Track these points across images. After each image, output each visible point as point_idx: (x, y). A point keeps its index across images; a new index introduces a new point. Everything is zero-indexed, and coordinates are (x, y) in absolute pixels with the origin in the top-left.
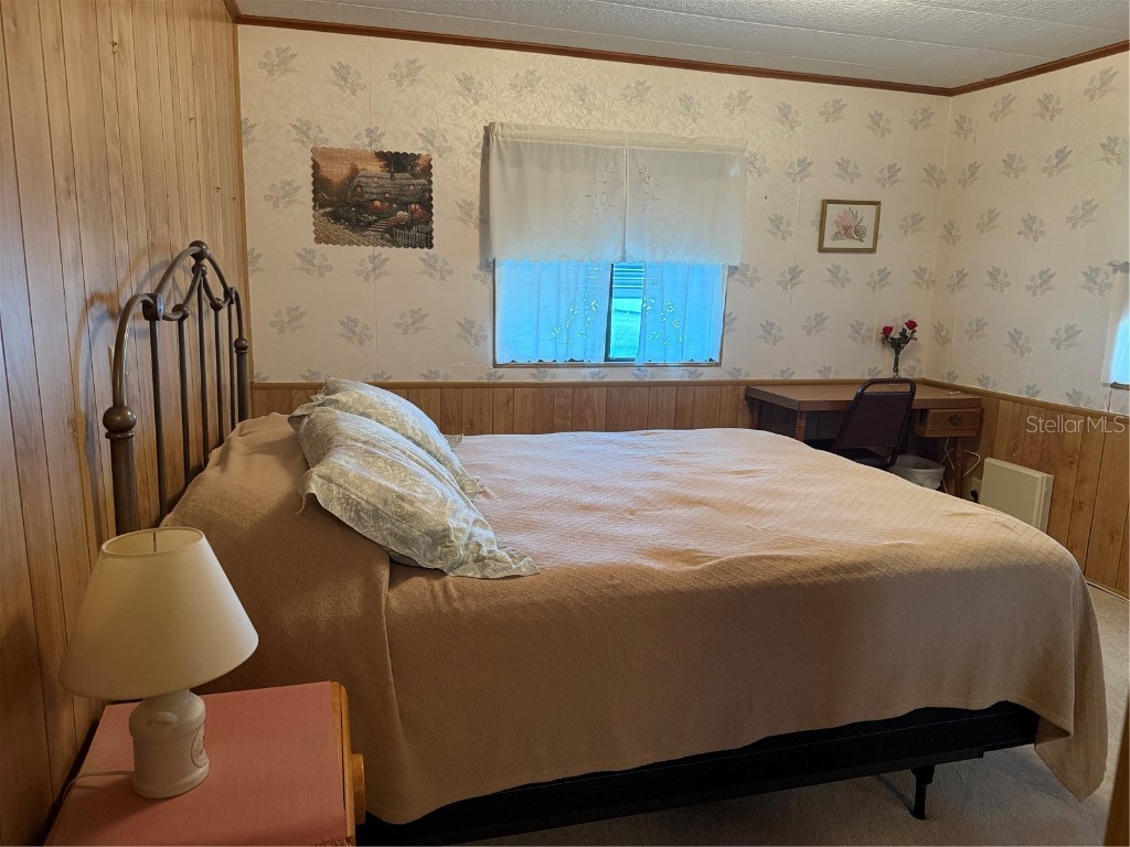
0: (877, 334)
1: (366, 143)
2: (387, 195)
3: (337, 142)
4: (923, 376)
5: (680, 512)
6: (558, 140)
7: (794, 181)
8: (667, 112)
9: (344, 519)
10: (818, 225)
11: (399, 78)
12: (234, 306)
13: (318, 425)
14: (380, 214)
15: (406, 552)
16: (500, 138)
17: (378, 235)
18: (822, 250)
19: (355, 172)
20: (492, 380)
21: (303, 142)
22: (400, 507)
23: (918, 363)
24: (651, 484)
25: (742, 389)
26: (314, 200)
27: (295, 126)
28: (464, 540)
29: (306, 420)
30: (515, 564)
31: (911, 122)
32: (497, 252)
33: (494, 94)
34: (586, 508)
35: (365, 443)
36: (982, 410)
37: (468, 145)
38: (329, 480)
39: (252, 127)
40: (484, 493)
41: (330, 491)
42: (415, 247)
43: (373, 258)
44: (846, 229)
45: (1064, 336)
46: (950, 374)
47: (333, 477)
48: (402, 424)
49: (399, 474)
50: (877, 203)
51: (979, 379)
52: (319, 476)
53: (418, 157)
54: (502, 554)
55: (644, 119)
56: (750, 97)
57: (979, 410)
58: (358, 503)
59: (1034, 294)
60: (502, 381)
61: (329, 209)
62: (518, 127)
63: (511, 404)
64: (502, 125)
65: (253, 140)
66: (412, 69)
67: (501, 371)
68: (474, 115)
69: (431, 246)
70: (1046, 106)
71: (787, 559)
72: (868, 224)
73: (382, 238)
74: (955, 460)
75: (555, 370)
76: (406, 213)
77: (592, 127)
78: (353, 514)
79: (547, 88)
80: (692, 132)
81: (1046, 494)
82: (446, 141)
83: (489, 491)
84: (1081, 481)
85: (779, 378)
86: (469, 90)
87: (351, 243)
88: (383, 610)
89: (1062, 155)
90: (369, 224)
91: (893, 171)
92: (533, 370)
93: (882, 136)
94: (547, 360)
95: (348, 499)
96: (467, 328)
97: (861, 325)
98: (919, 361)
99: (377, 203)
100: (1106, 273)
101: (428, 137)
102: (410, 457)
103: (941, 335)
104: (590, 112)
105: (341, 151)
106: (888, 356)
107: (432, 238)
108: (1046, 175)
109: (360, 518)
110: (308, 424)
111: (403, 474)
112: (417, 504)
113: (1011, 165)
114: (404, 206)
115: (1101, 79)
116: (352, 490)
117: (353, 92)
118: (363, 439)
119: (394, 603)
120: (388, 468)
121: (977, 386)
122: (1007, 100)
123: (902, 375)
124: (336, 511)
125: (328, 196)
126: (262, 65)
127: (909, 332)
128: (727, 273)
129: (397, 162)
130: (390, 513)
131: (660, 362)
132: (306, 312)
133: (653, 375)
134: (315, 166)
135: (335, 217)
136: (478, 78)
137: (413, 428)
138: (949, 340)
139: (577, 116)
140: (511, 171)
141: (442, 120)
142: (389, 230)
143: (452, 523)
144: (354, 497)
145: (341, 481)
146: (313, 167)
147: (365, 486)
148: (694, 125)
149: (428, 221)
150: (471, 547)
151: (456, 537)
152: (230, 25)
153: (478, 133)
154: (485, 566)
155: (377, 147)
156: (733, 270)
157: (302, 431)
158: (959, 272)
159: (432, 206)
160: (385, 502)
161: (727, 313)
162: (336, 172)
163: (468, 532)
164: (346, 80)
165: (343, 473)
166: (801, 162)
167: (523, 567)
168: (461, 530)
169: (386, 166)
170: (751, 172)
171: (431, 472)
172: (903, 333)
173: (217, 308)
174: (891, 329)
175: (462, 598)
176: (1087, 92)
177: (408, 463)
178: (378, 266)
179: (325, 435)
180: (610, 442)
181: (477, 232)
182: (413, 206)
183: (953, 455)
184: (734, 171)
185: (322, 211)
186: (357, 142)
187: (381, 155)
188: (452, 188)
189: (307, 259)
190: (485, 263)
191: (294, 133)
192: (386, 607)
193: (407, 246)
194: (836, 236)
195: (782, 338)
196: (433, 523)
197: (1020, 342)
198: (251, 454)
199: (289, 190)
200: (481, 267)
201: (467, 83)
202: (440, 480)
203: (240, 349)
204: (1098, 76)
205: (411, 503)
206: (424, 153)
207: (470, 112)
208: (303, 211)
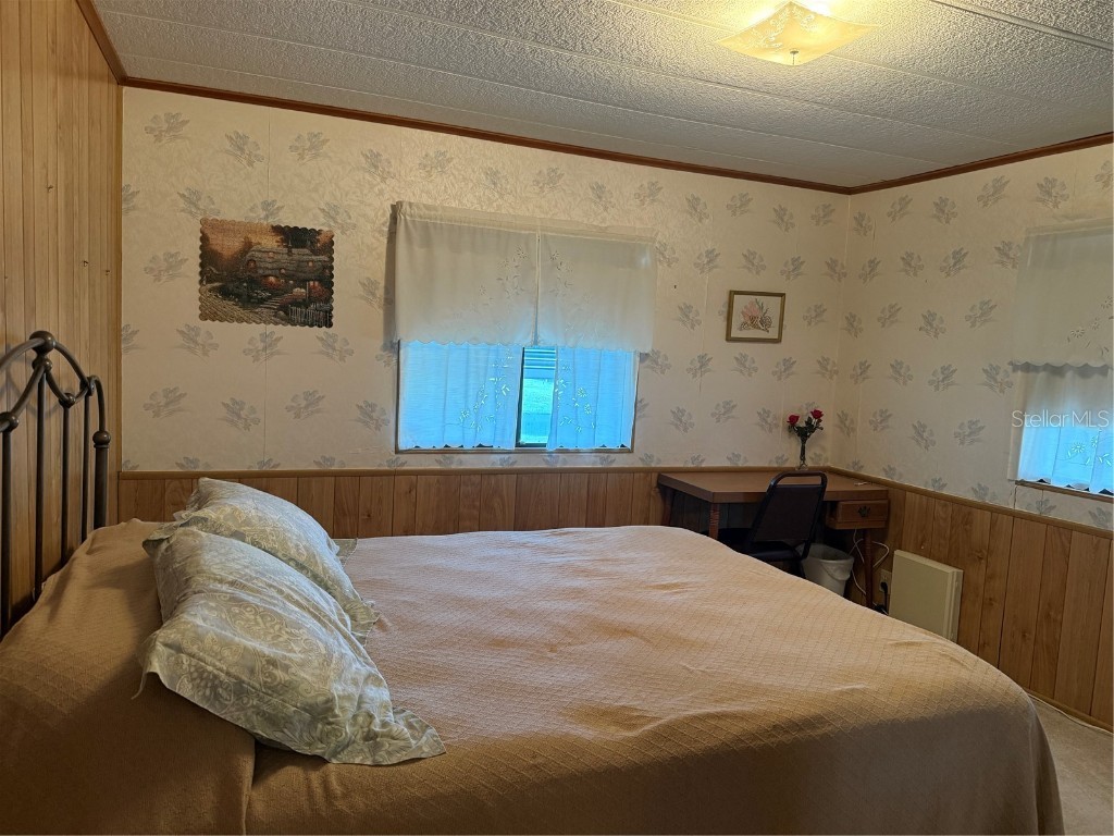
0: (783, 423)
1: (262, 216)
2: (283, 271)
3: (230, 214)
4: (829, 464)
5: (607, 646)
6: (469, 223)
7: (702, 272)
8: (579, 199)
9: (196, 700)
10: (725, 314)
11: (300, 151)
12: (94, 398)
13: (177, 555)
14: (275, 291)
15: (276, 736)
16: (408, 218)
17: (272, 312)
18: (729, 339)
19: (248, 245)
20: (394, 468)
21: (191, 212)
22: (271, 675)
23: (824, 452)
24: (571, 606)
25: (654, 476)
26: (201, 273)
27: (183, 196)
28: (351, 709)
29: (164, 546)
30: (414, 738)
31: (813, 217)
32: (402, 331)
33: (403, 173)
34: (500, 643)
35: (232, 583)
36: (889, 502)
37: (374, 223)
38: (179, 649)
39: (134, 194)
40: (380, 625)
41: (179, 663)
42: (311, 326)
43: (264, 336)
44: (753, 319)
45: (967, 431)
46: (855, 463)
47: (185, 645)
48: (284, 542)
49: (272, 627)
50: (782, 295)
51: (885, 470)
52: (166, 645)
53: (319, 232)
54: (400, 727)
55: (556, 206)
56: (660, 189)
57: (885, 502)
58: (216, 677)
59: (937, 388)
60: (405, 468)
61: (216, 284)
62: (427, 207)
63: (413, 493)
64: (411, 204)
65: (134, 208)
66: (316, 144)
67: (403, 458)
68: (381, 192)
69: (330, 325)
70: (942, 209)
71: (734, 716)
72: (774, 314)
73: (274, 316)
74: (864, 552)
75: (462, 457)
76: (303, 290)
77: (503, 211)
78: (208, 692)
79: (458, 169)
80: (604, 220)
81: (957, 589)
82: (350, 218)
83: (386, 620)
84: (990, 578)
85: (690, 465)
86: (376, 167)
87: (240, 320)
88: (244, 820)
89: (959, 257)
90: (262, 301)
91: (797, 264)
92: (439, 457)
93: (786, 230)
94: (455, 446)
95: (201, 672)
96: (368, 413)
97: (768, 413)
98: (823, 449)
99: (272, 279)
100: (1006, 371)
101: (331, 212)
102: (289, 598)
103: (846, 425)
104: (501, 196)
105: (233, 223)
106: (794, 444)
107: (331, 317)
108: (943, 274)
109: (217, 696)
110: (166, 550)
111: (277, 627)
112: (293, 670)
113: (910, 263)
114: (302, 283)
115: (994, 186)
116: (209, 659)
117: (250, 164)
118: (231, 578)
119: (259, 808)
120: (260, 620)
121: (883, 477)
122: (905, 201)
123: (809, 463)
124: (186, 690)
125: (218, 270)
126: (149, 130)
127: (814, 421)
128: (638, 359)
129: (295, 237)
130: (257, 686)
131: (572, 448)
132: (185, 394)
133: (565, 462)
134: (204, 239)
135: (225, 293)
136: (384, 156)
137: (297, 546)
138: (853, 430)
139: (489, 199)
140: (419, 252)
141: (346, 195)
142: (284, 308)
143: (337, 689)
144: (210, 668)
145: (194, 649)
146: (201, 239)
147: (226, 653)
148: (605, 214)
149: (329, 299)
150: (360, 719)
151: (341, 708)
152: (114, 87)
153: (385, 211)
154: (376, 747)
155: (273, 221)
156: (644, 357)
157: (158, 560)
158: (861, 364)
159: (332, 284)
160: (252, 671)
161: (639, 399)
162: (228, 246)
163: (357, 697)
164: (242, 150)
165: (198, 638)
166: (709, 253)
167: (424, 744)
168: (349, 698)
169: (283, 241)
170: (660, 261)
171: (315, 616)
172: (809, 422)
173: (66, 404)
174: (797, 418)
175: (345, 796)
176: (980, 199)
177: (285, 608)
178: (270, 345)
179: (183, 572)
180: (524, 545)
181: (381, 312)
182: (312, 283)
183: (862, 545)
184: (645, 260)
185: (209, 286)
186: (251, 214)
187: (277, 230)
188: (355, 265)
189: (189, 335)
190: (389, 345)
191: (182, 204)
192: (248, 814)
193: (303, 324)
194: (743, 326)
195: (692, 425)
196: (313, 694)
197: (925, 435)
198: (94, 586)
199: (173, 263)
200: (385, 348)
201: (374, 160)
202: (324, 625)
203: (101, 443)
204: (991, 184)
205: (286, 668)
206: (325, 229)
207: (376, 189)
208: (188, 285)
